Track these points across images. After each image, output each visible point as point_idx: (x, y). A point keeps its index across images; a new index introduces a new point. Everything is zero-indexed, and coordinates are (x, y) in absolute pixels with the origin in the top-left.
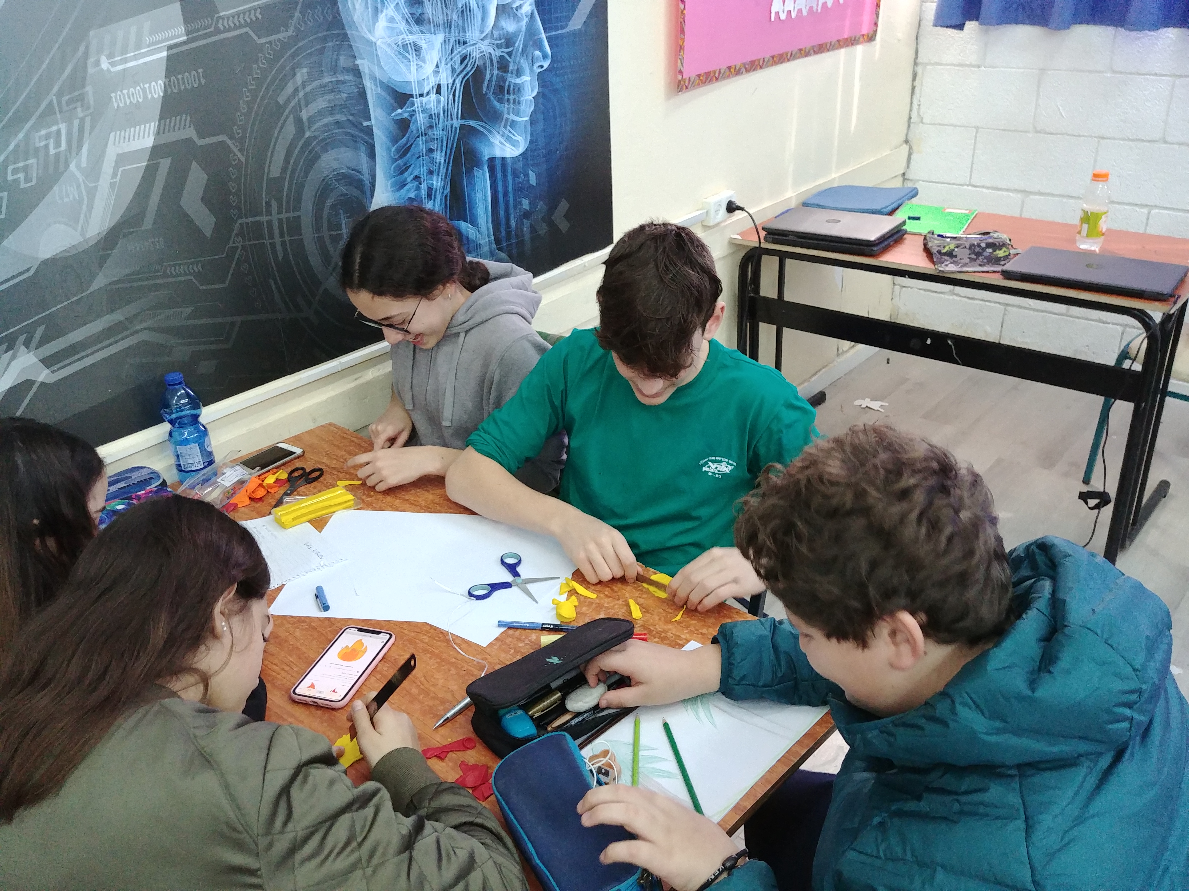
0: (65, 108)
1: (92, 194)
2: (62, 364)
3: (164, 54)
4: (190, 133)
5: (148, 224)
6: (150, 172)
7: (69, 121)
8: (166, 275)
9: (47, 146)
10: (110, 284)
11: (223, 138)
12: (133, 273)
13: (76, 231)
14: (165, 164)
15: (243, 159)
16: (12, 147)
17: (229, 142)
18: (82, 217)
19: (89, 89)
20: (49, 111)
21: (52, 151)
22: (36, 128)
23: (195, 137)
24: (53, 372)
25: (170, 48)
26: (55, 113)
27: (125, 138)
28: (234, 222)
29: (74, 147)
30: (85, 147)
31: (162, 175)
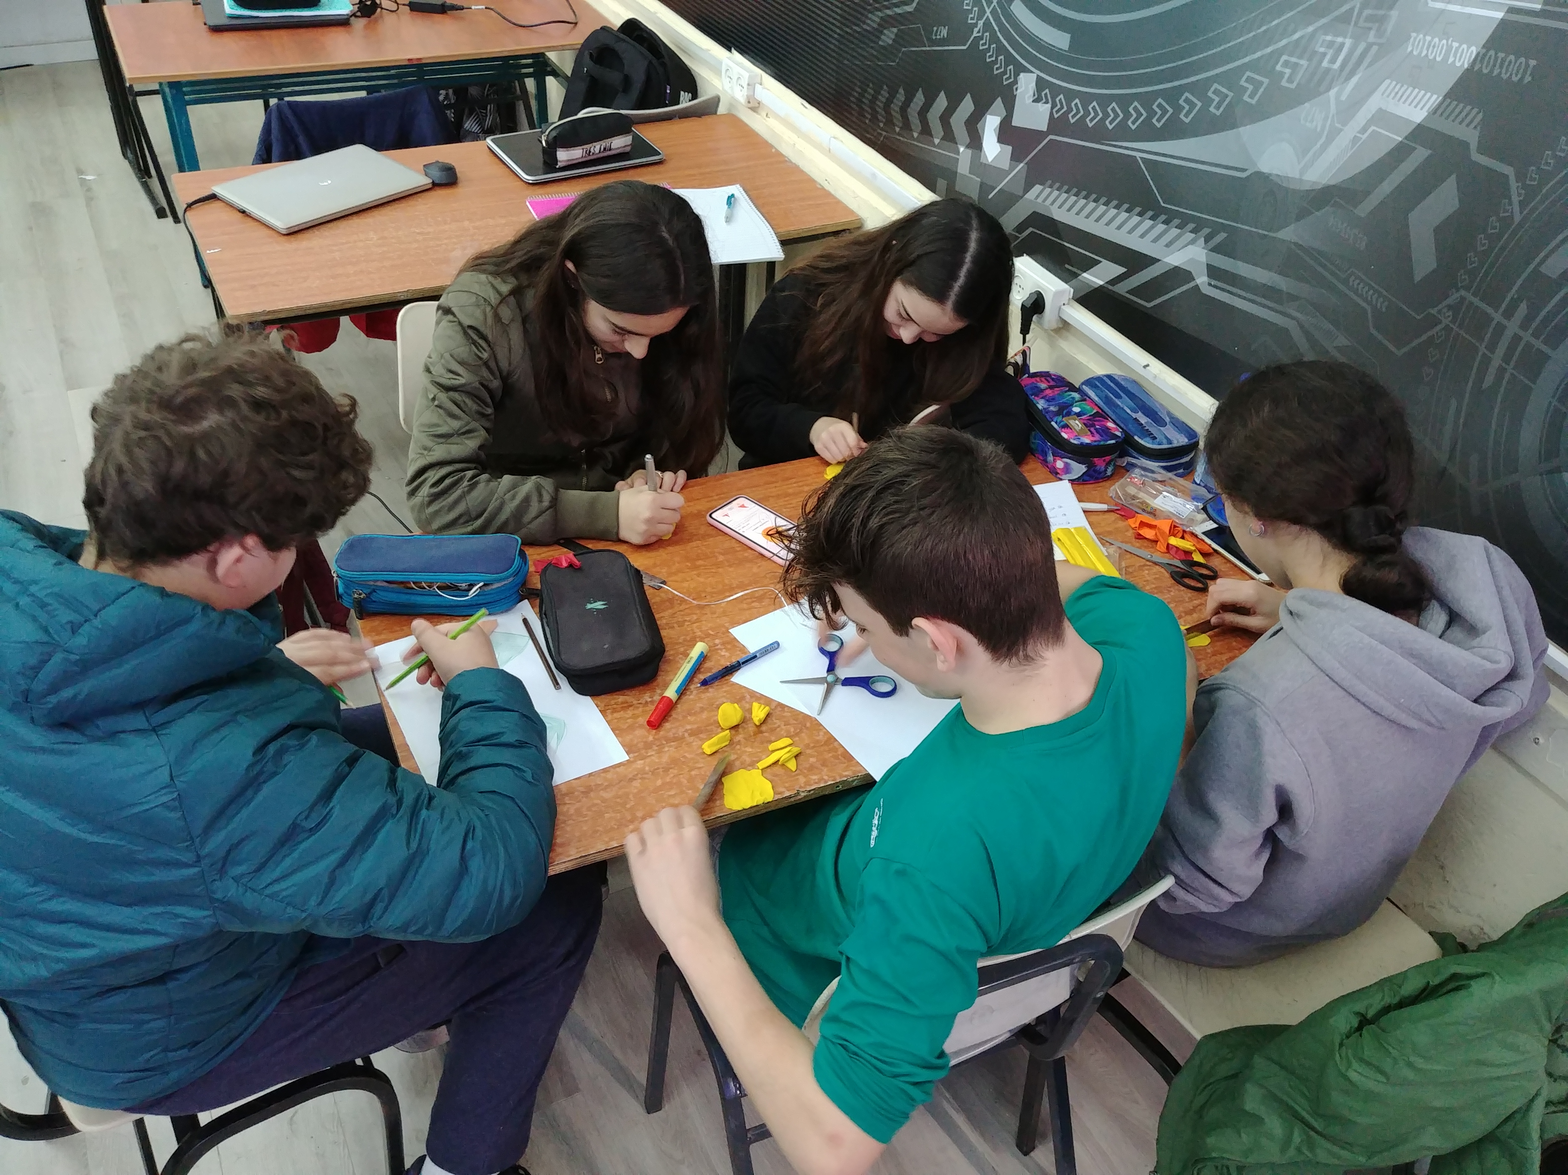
0: (1361, 23)
1: (1334, 134)
2: (1219, 284)
4: (1470, 135)
5: (1364, 209)
6: (1400, 152)
7: (1357, 39)
8: (1345, 282)
9: (1324, 55)
10: (1295, 244)
11: (1508, 170)
12: (1319, 252)
13: (1299, 163)
14: (1421, 154)
15: (1517, 218)
16: (1297, 36)
17: (1514, 184)
18: (1311, 154)
19: (1394, 13)
20: (1345, 19)
21: (1325, 64)
22: (1326, 29)
23: (1473, 146)
24: (1210, 284)
25: (1512, 10)
26: (1349, 24)
27: (1397, 93)
28: (1458, 290)
29: (1348, 71)
30: (1355, 80)
31: (1408, 166)
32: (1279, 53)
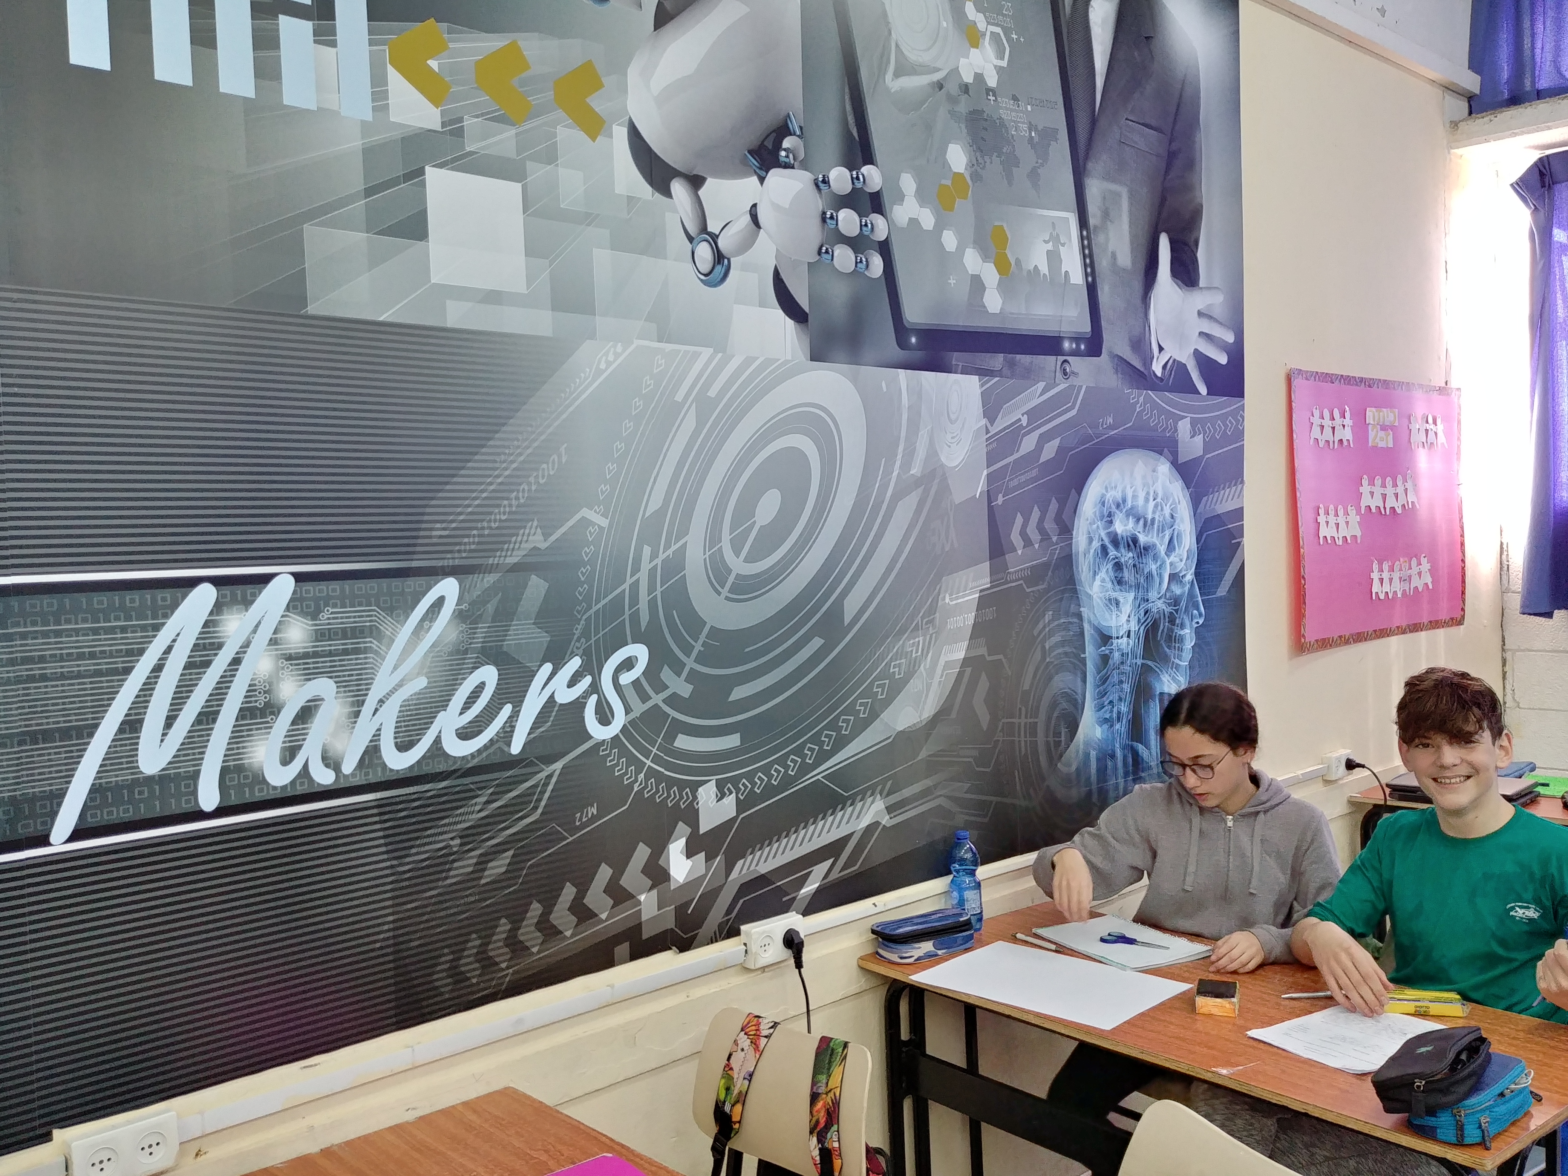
0: (924, 627)
1: (929, 687)
2: (897, 812)
3: (978, 595)
4: (983, 651)
5: (954, 715)
6: (960, 674)
7: (924, 635)
8: (958, 756)
9: (912, 651)
10: (929, 756)
11: (1001, 657)
12: (941, 750)
13: (917, 713)
14: (969, 670)
15: (1010, 673)
16: (895, 650)
17: (1004, 660)
18: (921, 705)
19: (937, 615)
20: (916, 628)
21: (914, 656)
22: (908, 639)
23: (986, 654)
24: (891, 818)
25: (981, 591)
26: (919, 630)
27: (950, 650)
28: (1000, 720)
29: (924, 654)
30: (930, 655)
31: (966, 679)
32: (888, 665)
